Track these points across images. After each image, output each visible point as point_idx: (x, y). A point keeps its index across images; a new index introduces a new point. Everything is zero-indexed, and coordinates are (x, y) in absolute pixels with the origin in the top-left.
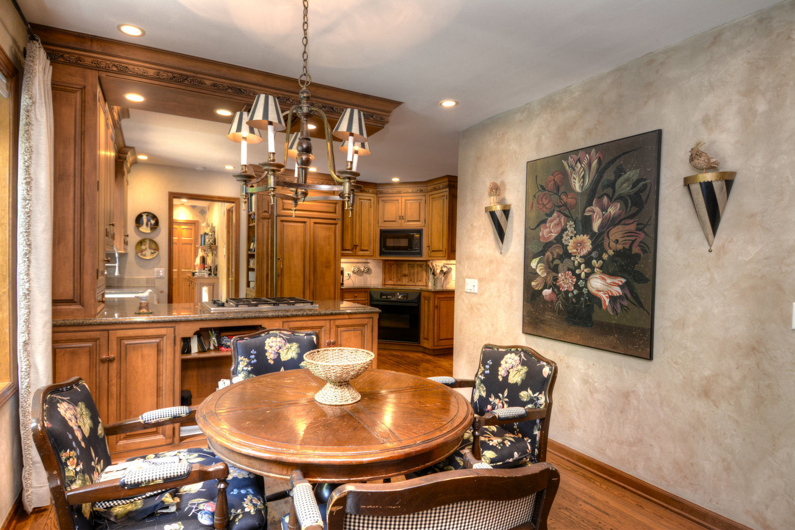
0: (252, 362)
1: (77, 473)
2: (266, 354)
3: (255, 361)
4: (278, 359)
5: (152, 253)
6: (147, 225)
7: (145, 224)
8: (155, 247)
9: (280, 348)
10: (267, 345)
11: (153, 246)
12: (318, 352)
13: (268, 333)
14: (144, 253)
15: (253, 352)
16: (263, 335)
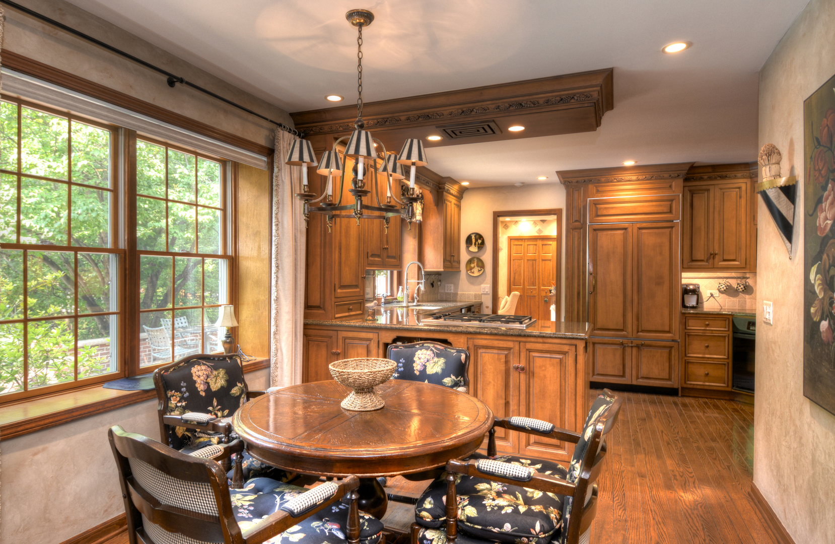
0: (400, 369)
1: (177, 406)
2: (414, 365)
3: (402, 369)
4: (423, 371)
5: (479, 271)
6: (475, 244)
7: (473, 244)
8: (481, 265)
9: (428, 361)
10: (416, 356)
11: (480, 264)
12: (368, 360)
13: (423, 345)
14: (472, 271)
15: (402, 360)
16: (417, 346)
